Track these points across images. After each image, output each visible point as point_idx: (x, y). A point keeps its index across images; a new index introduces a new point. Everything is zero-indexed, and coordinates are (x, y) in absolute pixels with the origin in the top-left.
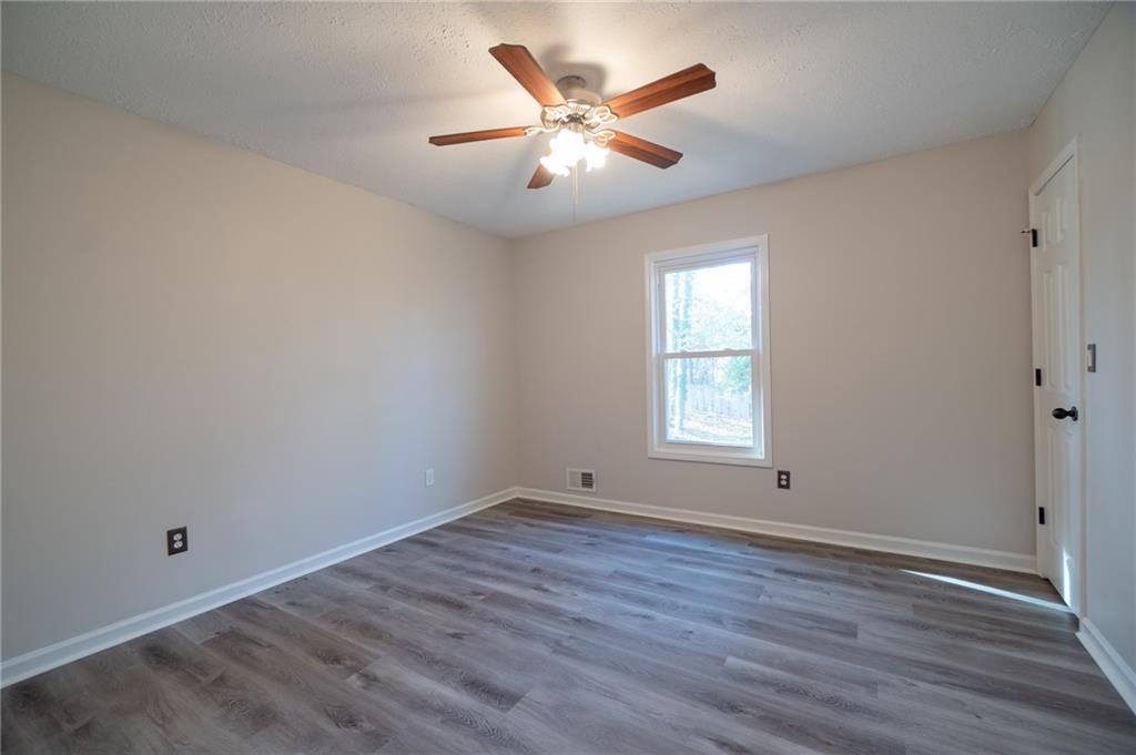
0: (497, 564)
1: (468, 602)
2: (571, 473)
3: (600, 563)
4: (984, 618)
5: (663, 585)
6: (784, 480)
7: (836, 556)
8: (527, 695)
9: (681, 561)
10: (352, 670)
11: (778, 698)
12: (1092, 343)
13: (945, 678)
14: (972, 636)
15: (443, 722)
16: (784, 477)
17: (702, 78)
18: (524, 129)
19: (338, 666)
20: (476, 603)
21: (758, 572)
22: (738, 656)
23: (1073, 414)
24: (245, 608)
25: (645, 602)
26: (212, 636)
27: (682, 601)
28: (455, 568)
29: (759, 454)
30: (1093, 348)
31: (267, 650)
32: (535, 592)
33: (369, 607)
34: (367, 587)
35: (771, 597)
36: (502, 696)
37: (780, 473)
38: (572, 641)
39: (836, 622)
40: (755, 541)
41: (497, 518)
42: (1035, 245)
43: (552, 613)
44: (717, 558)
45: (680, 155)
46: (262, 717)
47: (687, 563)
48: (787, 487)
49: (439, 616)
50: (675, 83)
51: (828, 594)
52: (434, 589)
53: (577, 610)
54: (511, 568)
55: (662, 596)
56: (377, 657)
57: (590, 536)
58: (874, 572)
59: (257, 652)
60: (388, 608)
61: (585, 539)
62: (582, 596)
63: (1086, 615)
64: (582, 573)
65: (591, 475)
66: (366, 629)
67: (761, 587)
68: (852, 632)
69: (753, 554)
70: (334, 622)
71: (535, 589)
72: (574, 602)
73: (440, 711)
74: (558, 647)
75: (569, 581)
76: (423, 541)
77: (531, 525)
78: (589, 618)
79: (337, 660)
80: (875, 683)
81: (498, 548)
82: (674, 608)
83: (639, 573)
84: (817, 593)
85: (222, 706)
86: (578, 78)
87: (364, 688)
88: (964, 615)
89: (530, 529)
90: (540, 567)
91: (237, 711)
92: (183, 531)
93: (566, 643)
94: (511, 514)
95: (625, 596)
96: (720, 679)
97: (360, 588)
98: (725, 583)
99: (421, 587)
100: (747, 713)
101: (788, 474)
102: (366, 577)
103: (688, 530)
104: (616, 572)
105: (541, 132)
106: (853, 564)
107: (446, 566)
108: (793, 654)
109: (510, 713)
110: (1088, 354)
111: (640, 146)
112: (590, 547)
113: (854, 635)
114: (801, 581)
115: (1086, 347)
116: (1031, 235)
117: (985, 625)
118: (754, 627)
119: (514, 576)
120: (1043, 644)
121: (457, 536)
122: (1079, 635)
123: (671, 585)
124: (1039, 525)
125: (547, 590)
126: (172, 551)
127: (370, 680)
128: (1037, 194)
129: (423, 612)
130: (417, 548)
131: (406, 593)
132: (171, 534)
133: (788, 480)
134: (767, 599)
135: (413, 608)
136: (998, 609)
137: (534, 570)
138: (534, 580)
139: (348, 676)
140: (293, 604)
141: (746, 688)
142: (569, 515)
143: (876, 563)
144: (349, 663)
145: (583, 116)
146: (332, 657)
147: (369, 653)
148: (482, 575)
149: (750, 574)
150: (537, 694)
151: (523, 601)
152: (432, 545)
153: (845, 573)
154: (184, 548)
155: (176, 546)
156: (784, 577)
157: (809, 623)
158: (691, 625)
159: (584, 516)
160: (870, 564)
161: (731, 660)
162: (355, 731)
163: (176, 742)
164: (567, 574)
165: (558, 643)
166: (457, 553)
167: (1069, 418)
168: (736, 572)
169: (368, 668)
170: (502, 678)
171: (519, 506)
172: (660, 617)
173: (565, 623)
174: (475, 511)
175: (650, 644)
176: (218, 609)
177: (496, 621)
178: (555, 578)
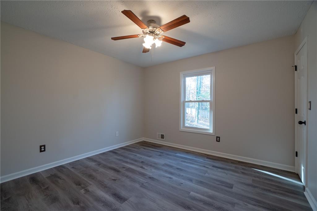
0: (132, 160)
1: (120, 170)
2: (158, 134)
3: (161, 161)
4: (275, 185)
5: (178, 169)
6: (218, 139)
7: (232, 163)
8: (129, 199)
9: (185, 162)
10: (83, 188)
11: (203, 206)
12: (310, 101)
13: (257, 204)
14: (269, 191)
15: (103, 205)
16: (218, 138)
17: (186, 19)
18: (138, 35)
19: (80, 187)
20: (123, 171)
21: (207, 166)
22: (194, 192)
23: (305, 123)
24: (60, 168)
25: (171, 173)
26: (49, 175)
27: (182, 174)
28: (120, 160)
29: (211, 131)
30: (310, 102)
31: (62, 180)
32: (140, 168)
33: (93, 170)
34: (94, 164)
35: (209, 174)
36: (122, 199)
37: (217, 137)
38: (147, 184)
39: (227, 183)
40: (209, 157)
41: (136, 146)
42: (296, 70)
43: (143, 175)
44: (196, 161)
45: (185, 43)
46: (55, 200)
47: (187, 162)
48: (219, 141)
49: (112, 174)
50: (178, 21)
51: (227, 174)
52: (113, 166)
53: (151, 174)
54: (136, 161)
55: (177, 172)
56: (91, 185)
57: (161, 153)
58: (243, 169)
59: (60, 181)
60: (98, 171)
61: (159, 154)
62: (153, 170)
63: (307, 187)
64: (155, 164)
65: (163, 135)
66: (90, 176)
67: (207, 171)
68: (231, 186)
69: (207, 161)
70: (82, 174)
71: (141, 167)
72: (150, 172)
73: (103, 202)
74: (142, 186)
75: (151, 166)
76: (114, 152)
77: (145, 149)
78: (153, 177)
79: (80, 185)
80: (235, 204)
81: (133, 155)
82: (179, 175)
83: (171, 164)
84: (223, 174)
85: (45, 196)
86: (153, 20)
87: (85, 193)
88: (268, 184)
89: (144, 150)
90: (144, 161)
91: (49, 197)
92: (44, 146)
93: (145, 184)
94: (140, 145)
95: (166, 171)
96: (187, 199)
97: (92, 164)
98: (196, 169)
99: (109, 165)
100: (193, 210)
101: (219, 137)
102: (95, 161)
103: (190, 153)
104: (165, 164)
105: (143, 36)
106: (237, 166)
107: (118, 159)
108: (211, 192)
109: (123, 204)
110: (309, 104)
111: (172, 40)
112: (160, 156)
113: (232, 188)
114: (220, 170)
115: (308, 102)
116: (295, 67)
117: (274, 188)
118: (201, 183)
119: (136, 163)
120: (292, 195)
121: (123, 151)
122: (305, 193)
123: (180, 169)
124: (296, 157)
125: (144, 168)
126: (41, 151)
127: (87, 191)
128: (297, 55)
129: (107, 172)
130: (111, 154)
131: (105, 167)
132: (41, 147)
133: (219, 139)
134: (208, 175)
135: (105, 171)
136: (280, 183)
137: (142, 162)
138: (141, 165)
139: (81, 190)
140: (73, 168)
141: (194, 202)
142: (156, 146)
143: (244, 166)
144: (83, 186)
145: (154, 31)
146: (78, 184)
147: (89, 183)
148: (127, 162)
149: (204, 167)
150: (132, 199)
151: (136, 171)
152: (116, 153)
153: (233, 168)
154: (44, 151)
155: (42, 150)
156: (215, 169)
157: (219, 183)
158: (183, 181)
159: (161, 147)
160: (242, 166)
161: (192, 193)
162: (78, 206)
163: (30, 205)
164: (151, 164)
165: (143, 184)
166: (122, 156)
167: (303, 124)
168: (200, 166)
169: (87, 188)
170: (123, 193)
171: (143, 143)
172: (174, 178)
173: (146, 178)
174: (130, 144)
175: (169, 186)
176: (53, 168)
177: (127, 177)
178: (147, 165)
